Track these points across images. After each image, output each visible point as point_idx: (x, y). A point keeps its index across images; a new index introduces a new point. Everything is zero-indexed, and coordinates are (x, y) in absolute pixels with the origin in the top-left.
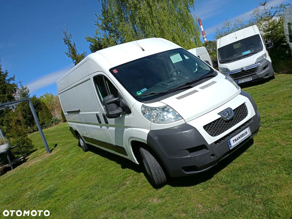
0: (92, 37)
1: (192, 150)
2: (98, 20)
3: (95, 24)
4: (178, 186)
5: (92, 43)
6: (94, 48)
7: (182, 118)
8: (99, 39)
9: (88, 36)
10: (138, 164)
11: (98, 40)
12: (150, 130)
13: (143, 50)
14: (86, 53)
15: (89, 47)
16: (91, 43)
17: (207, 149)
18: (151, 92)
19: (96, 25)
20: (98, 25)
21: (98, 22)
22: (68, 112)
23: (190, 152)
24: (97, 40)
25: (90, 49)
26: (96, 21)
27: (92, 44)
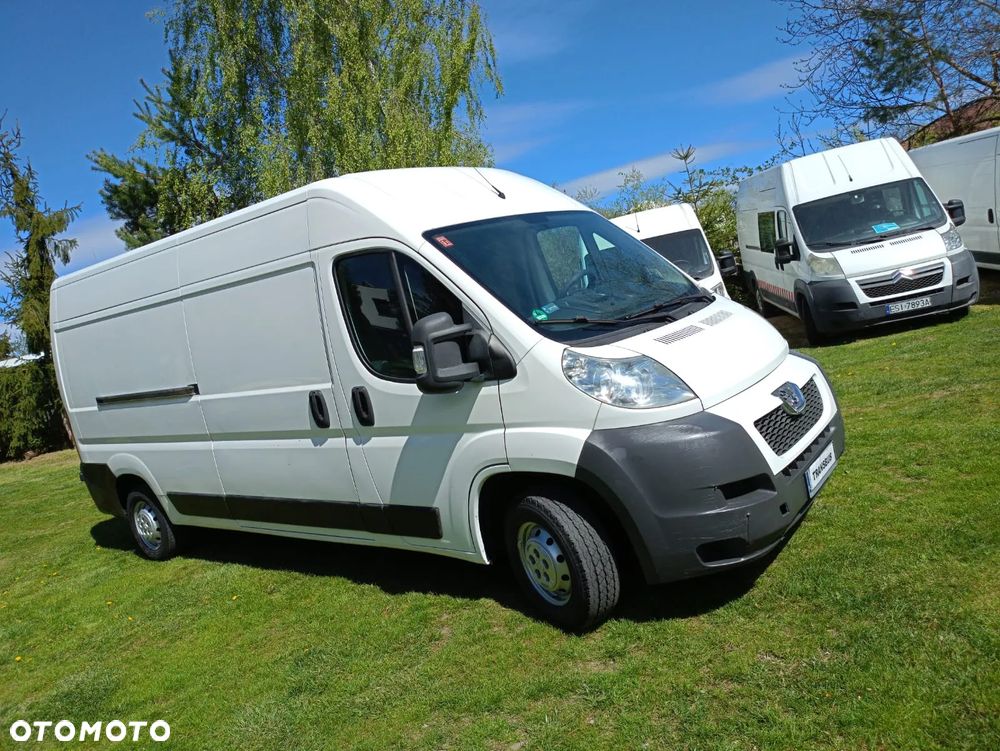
0: (123, 158)
1: (732, 490)
2: (150, 104)
3: (136, 115)
4: (658, 619)
5: (117, 176)
6: (124, 197)
7: (693, 395)
8: (147, 168)
9: (102, 149)
10: (488, 563)
11: (145, 172)
12: (591, 431)
13: (502, 195)
14: (77, 208)
15: (101, 193)
16: (110, 177)
17: (772, 488)
18: (578, 317)
19: (142, 118)
20: (149, 121)
21: (148, 108)
22: (100, 401)
23: (727, 498)
24: (141, 170)
25: (102, 199)
26: (144, 107)
27: (117, 182)
